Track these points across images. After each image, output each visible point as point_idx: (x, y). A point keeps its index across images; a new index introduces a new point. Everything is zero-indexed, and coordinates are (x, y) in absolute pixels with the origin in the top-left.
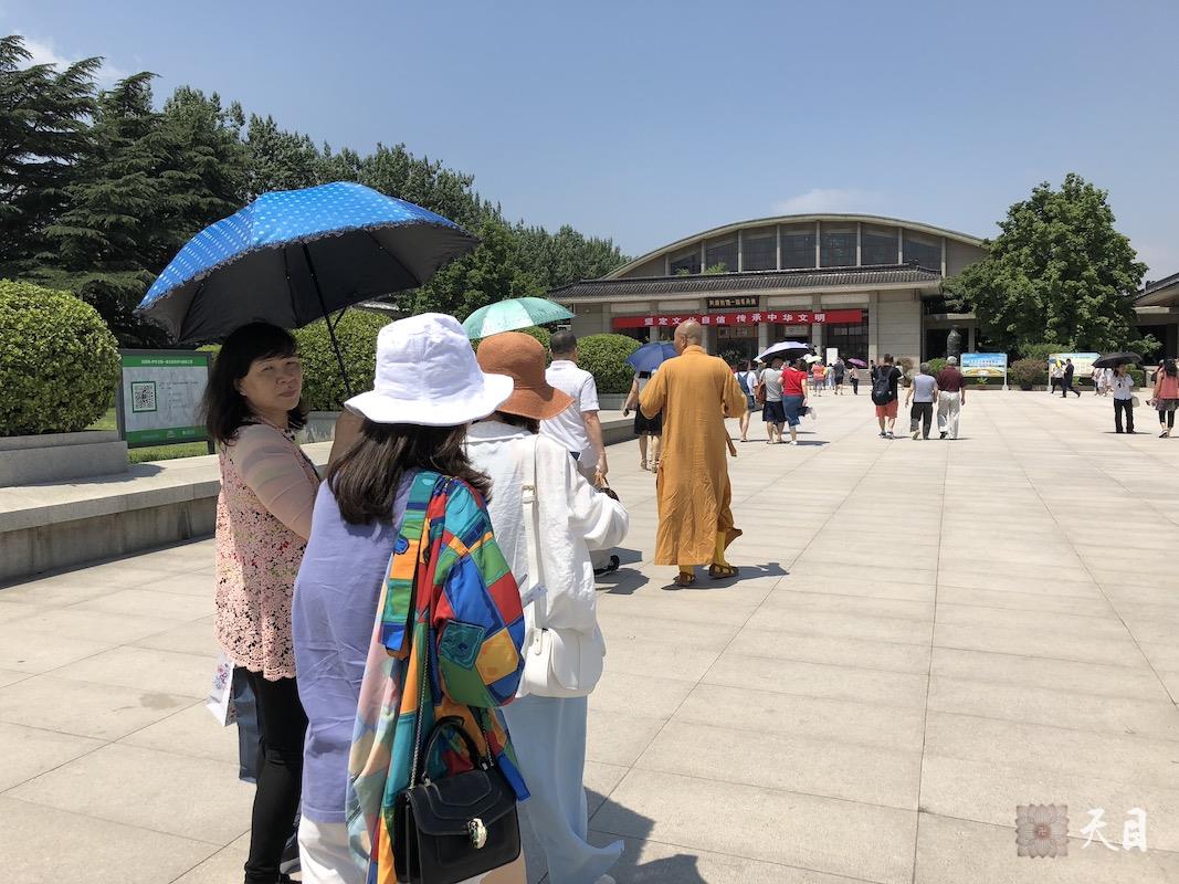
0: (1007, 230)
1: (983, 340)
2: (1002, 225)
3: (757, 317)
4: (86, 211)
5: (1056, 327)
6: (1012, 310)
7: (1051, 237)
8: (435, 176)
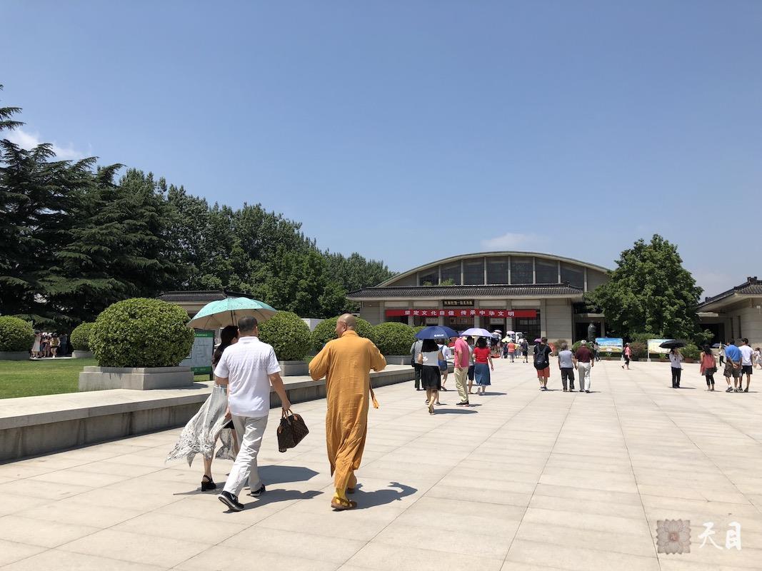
0: (621, 265)
1: (610, 330)
2: (617, 262)
3: (473, 312)
4: (81, 243)
5: (652, 323)
6: (625, 313)
7: (646, 271)
8: (278, 223)
